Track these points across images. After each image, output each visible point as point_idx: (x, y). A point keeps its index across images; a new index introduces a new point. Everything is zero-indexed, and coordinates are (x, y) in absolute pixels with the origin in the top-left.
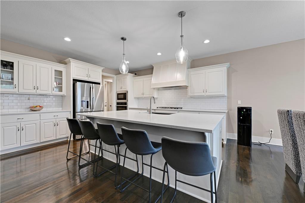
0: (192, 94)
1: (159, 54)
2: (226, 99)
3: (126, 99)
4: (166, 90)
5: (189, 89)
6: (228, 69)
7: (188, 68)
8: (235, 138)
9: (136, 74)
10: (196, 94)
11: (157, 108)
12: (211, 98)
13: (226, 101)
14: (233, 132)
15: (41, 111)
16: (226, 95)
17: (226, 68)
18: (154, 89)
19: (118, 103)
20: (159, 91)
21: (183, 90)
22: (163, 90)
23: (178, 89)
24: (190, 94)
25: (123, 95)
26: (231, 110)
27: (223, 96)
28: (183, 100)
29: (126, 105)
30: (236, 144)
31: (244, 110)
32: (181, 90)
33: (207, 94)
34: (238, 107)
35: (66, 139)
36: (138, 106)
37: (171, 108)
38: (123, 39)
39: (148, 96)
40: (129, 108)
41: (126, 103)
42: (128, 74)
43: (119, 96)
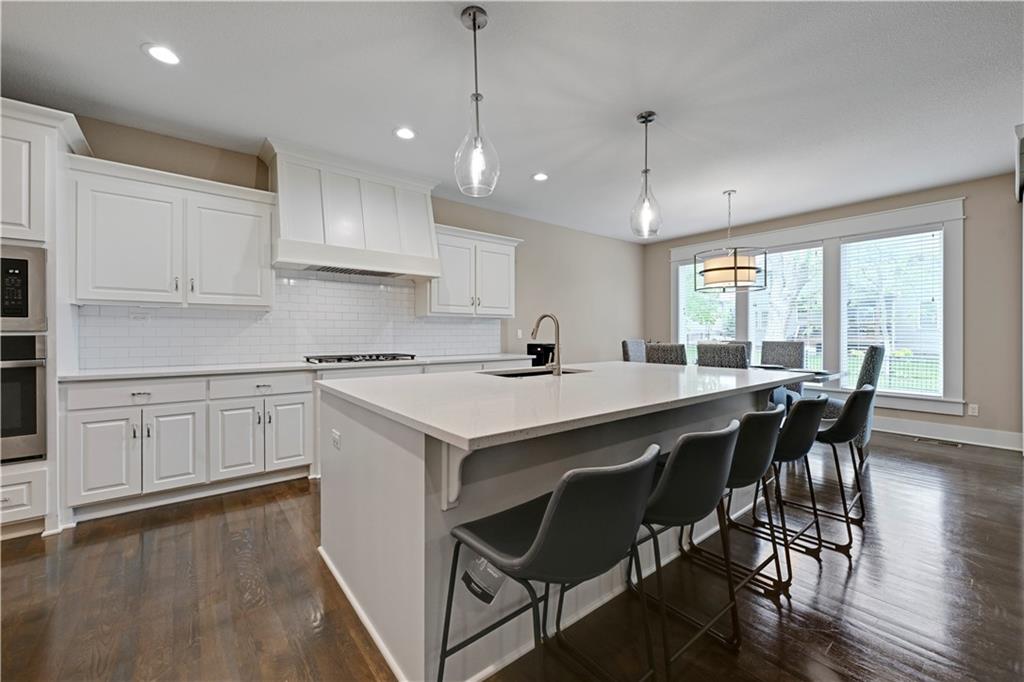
1: (405, 134)
2: (500, 327)
5: (433, 289)
10: (452, 309)
11: (308, 361)
16: (514, 315)
17: (514, 252)
23: (373, 284)
33: (481, 310)
39: (228, 300)
40: (59, 382)
41: (31, 341)
42: (62, 119)
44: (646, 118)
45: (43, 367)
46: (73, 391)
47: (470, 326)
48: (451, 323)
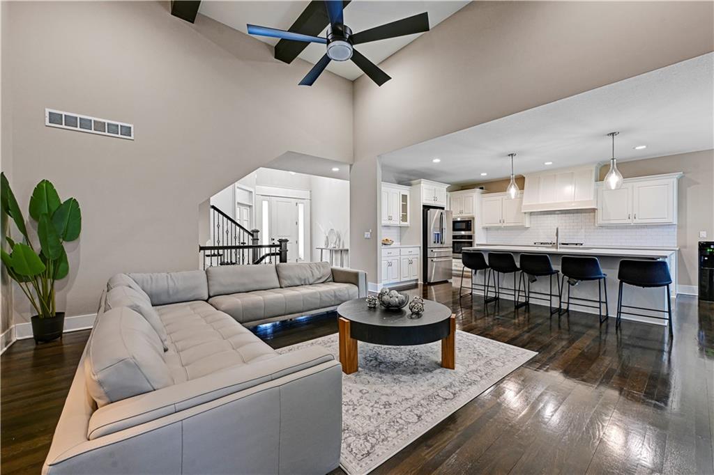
0: (604, 222)
1: (548, 163)
2: (676, 230)
3: (470, 230)
4: (548, 214)
5: (599, 214)
6: (680, 181)
7: (596, 181)
8: (694, 292)
9: (482, 188)
10: (612, 222)
12: (644, 228)
13: (676, 233)
14: (690, 283)
15: (391, 246)
16: (675, 222)
17: (675, 181)
18: (525, 213)
19: (454, 237)
20: (531, 217)
22: (541, 215)
23: (573, 213)
24: (600, 221)
25: (464, 224)
26: (685, 247)
27: (669, 225)
28: (583, 230)
29: (471, 239)
30: (696, 302)
31: (712, 247)
33: (637, 221)
34: (700, 243)
35: (415, 282)
36: (487, 240)
39: (512, 225)
40: (477, 245)
43: (456, 225)
44: (613, 134)
45: (474, 241)
47: (643, 230)
48: (626, 228)
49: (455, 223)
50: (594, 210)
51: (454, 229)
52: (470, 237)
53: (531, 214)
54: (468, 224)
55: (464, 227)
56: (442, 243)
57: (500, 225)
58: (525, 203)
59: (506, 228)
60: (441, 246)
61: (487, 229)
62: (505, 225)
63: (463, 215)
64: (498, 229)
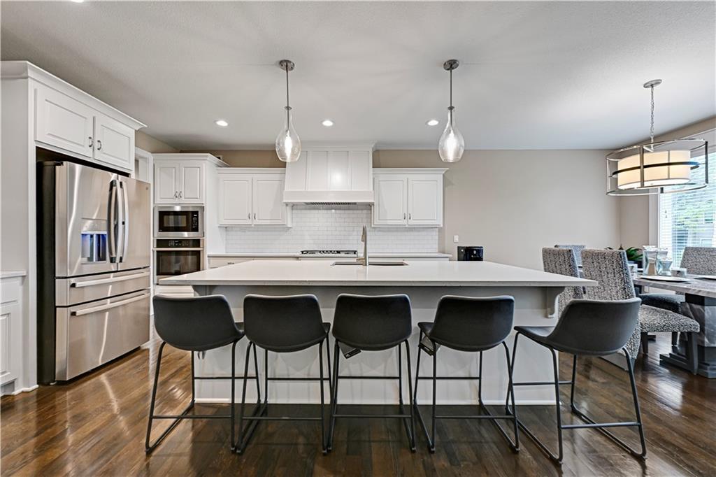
0: (381, 222)
1: (328, 123)
2: (437, 233)
3: (196, 230)
4: (314, 209)
5: (376, 209)
10: (389, 222)
11: (302, 252)
12: (412, 231)
13: (437, 238)
16: (441, 225)
17: (442, 178)
18: (287, 205)
20: (294, 211)
21: (355, 212)
22: (306, 209)
23: (345, 209)
24: (377, 221)
25: (183, 217)
29: (199, 247)
31: (475, 252)
32: (351, 212)
33: (411, 222)
36: (226, 248)
37: (338, 252)
38: (286, 65)
39: (268, 222)
40: (209, 257)
41: (198, 241)
42: (207, 156)
43: (166, 219)
44: (451, 65)
45: (203, 251)
46: (212, 260)
47: (412, 233)
48: (397, 231)
49: (163, 215)
50: (369, 206)
51: (163, 228)
52: (197, 243)
53: (294, 206)
54: (191, 219)
55: (183, 224)
56: (112, 260)
57: (249, 222)
58: (287, 189)
59: (259, 228)
60: (113, 267)
61: (226, 228)
62: (257, 222)
63: (183, 200)
64: (244, 228)
